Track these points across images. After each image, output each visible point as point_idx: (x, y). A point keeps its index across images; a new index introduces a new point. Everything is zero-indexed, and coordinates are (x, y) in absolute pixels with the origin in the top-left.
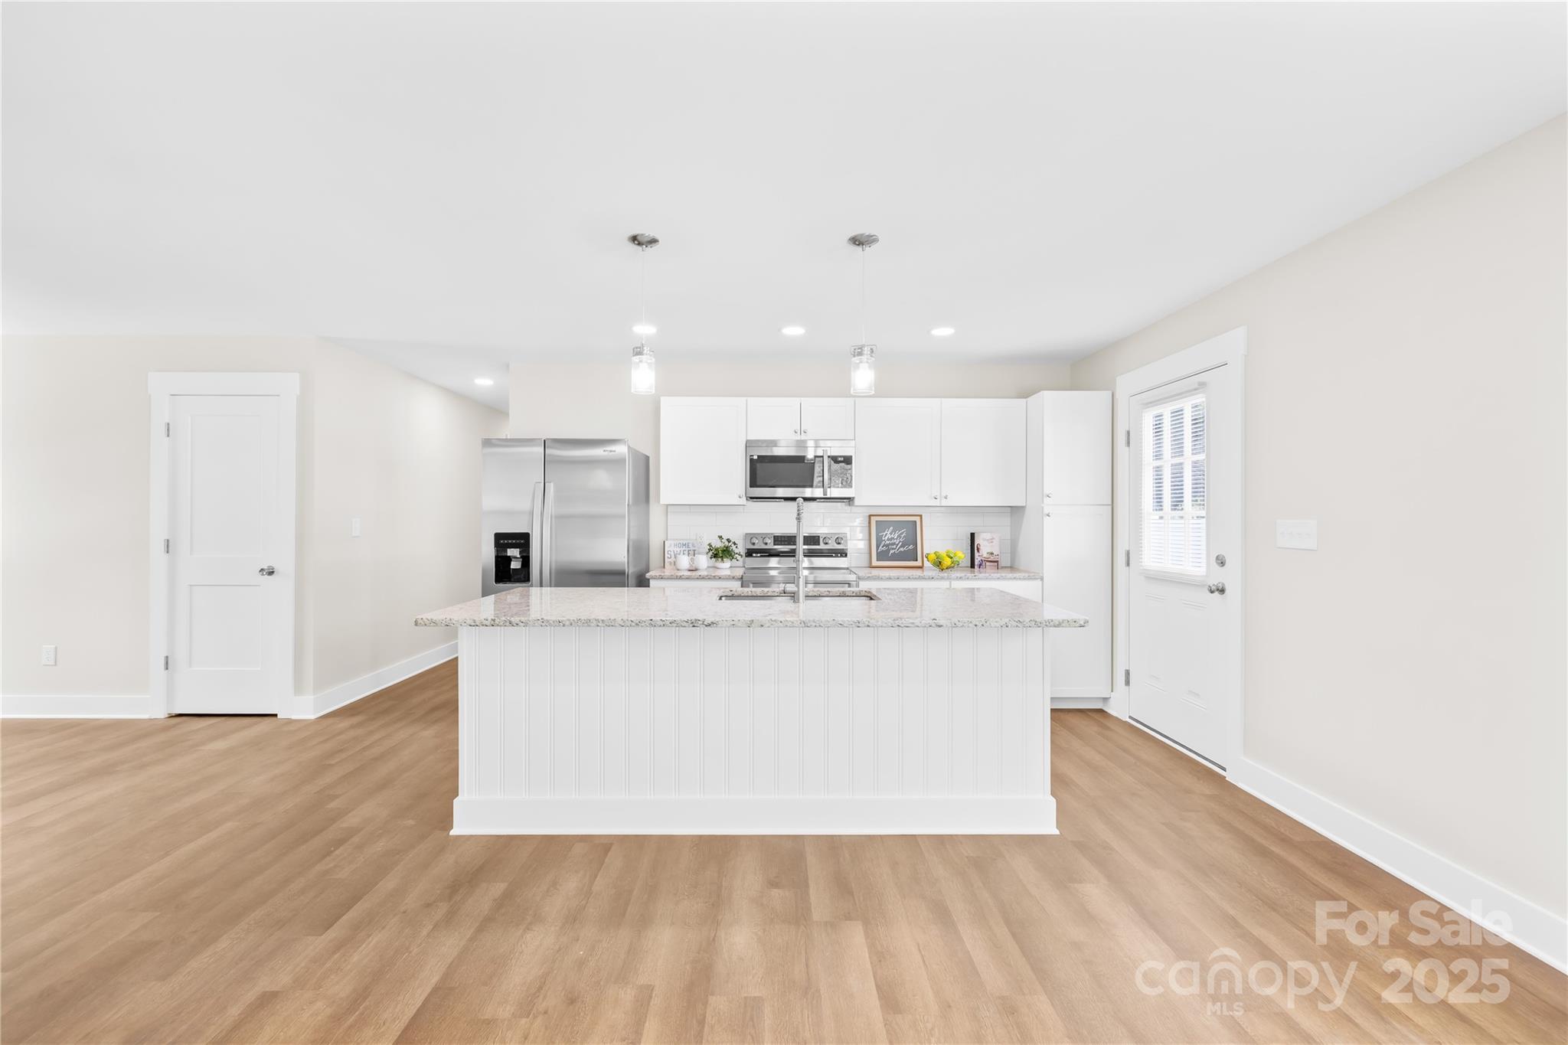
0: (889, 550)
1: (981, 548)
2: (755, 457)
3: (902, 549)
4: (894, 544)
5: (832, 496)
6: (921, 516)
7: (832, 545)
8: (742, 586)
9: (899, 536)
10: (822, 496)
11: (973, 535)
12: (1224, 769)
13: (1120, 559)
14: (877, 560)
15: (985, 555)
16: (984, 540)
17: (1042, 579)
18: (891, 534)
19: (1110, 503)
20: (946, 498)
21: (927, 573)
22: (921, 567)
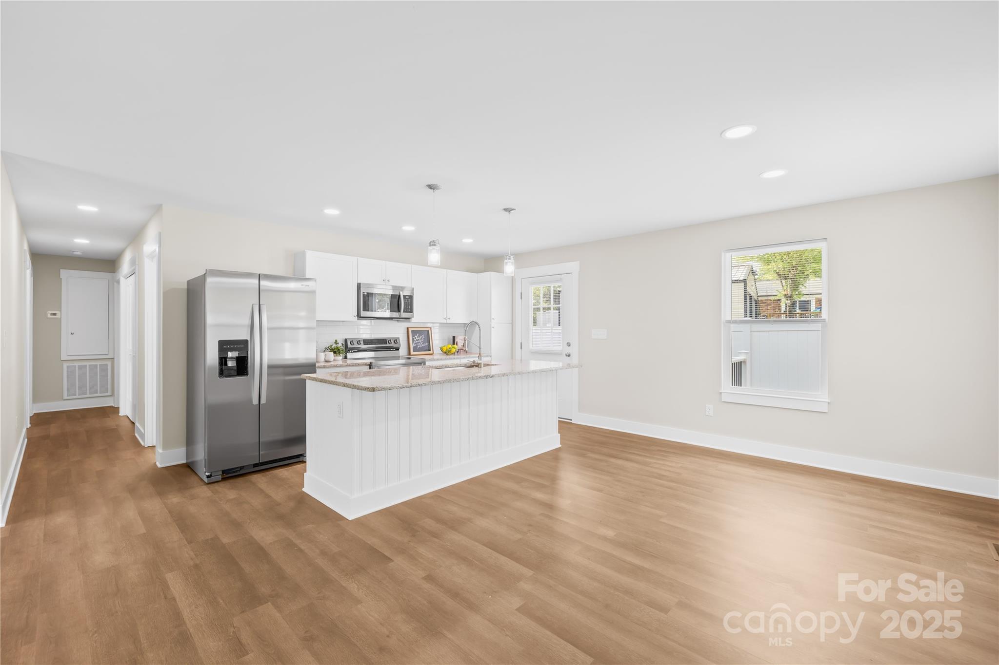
0: (417, 346)
1: (458, 343)
2: (366, 294)
3: (423, 345)
4: (419, 342)
5: (402, 317)
6: (431, 328)
7: (393, 345)
8: (370, 369)
9: (421, 338)
10: (399, 317)
11: (454, 337)
12: (571, 420)
13: (518, 346)
14: (414, 351)
15: (460, 347)
16: (460, 339)
17: (491, 357)
18: (418, 337)
19: (511, 322)
20: (449, 319)
21: (435, 357)
22: (431, 354)
